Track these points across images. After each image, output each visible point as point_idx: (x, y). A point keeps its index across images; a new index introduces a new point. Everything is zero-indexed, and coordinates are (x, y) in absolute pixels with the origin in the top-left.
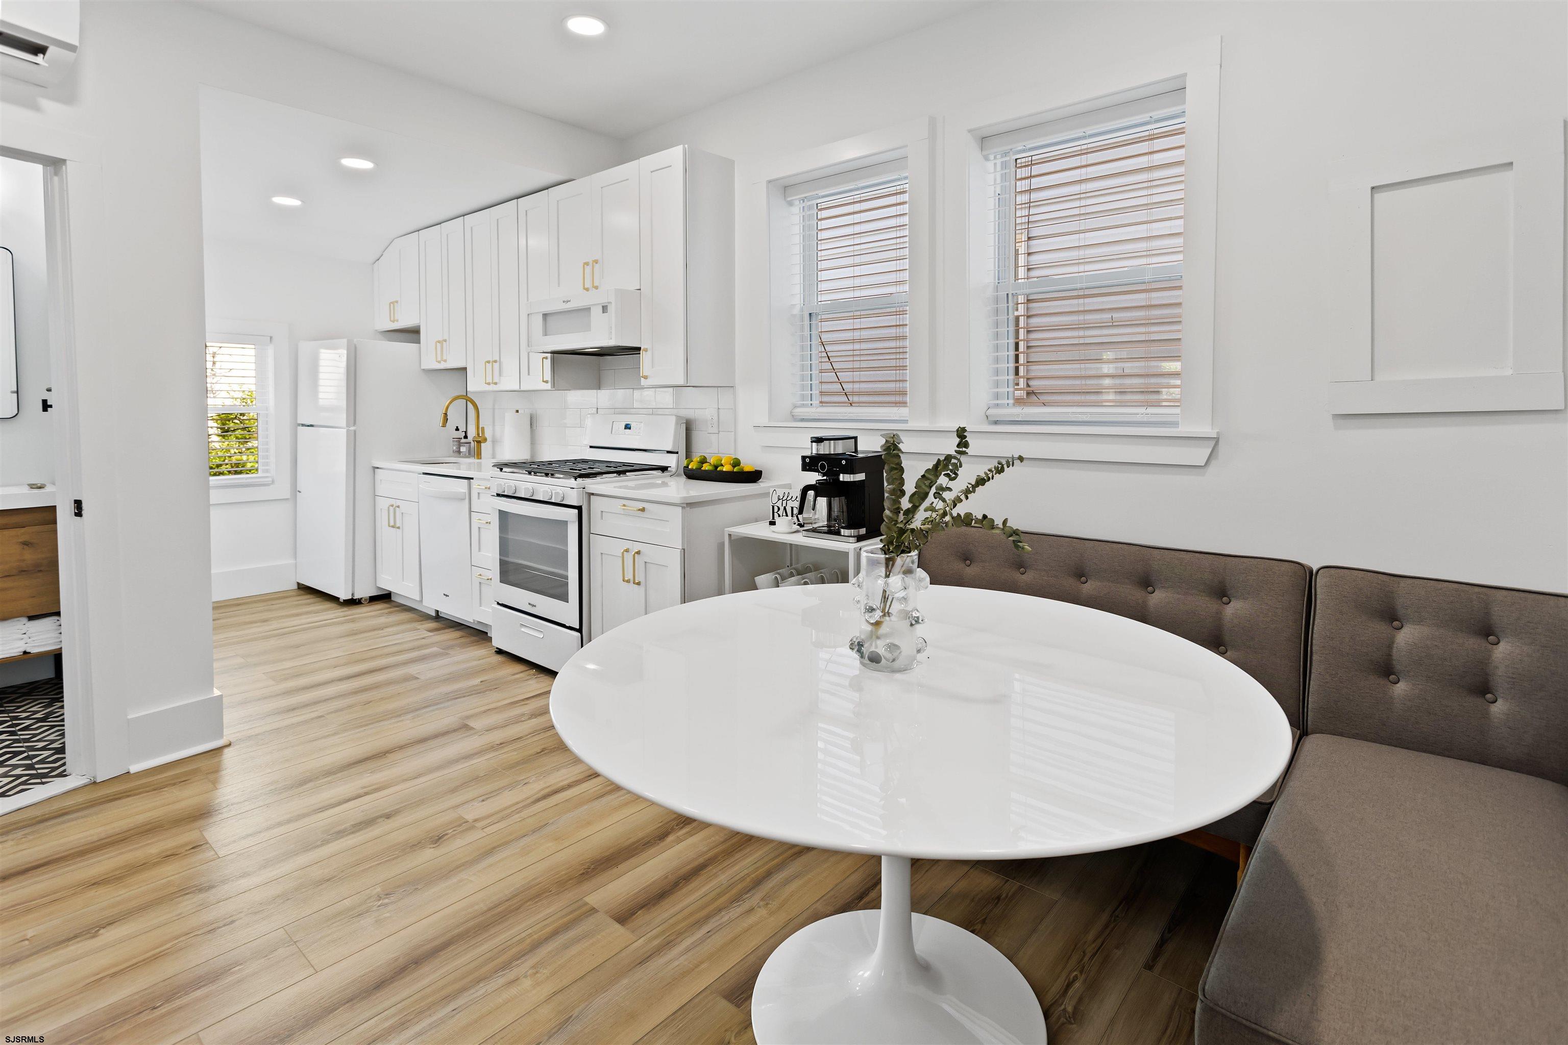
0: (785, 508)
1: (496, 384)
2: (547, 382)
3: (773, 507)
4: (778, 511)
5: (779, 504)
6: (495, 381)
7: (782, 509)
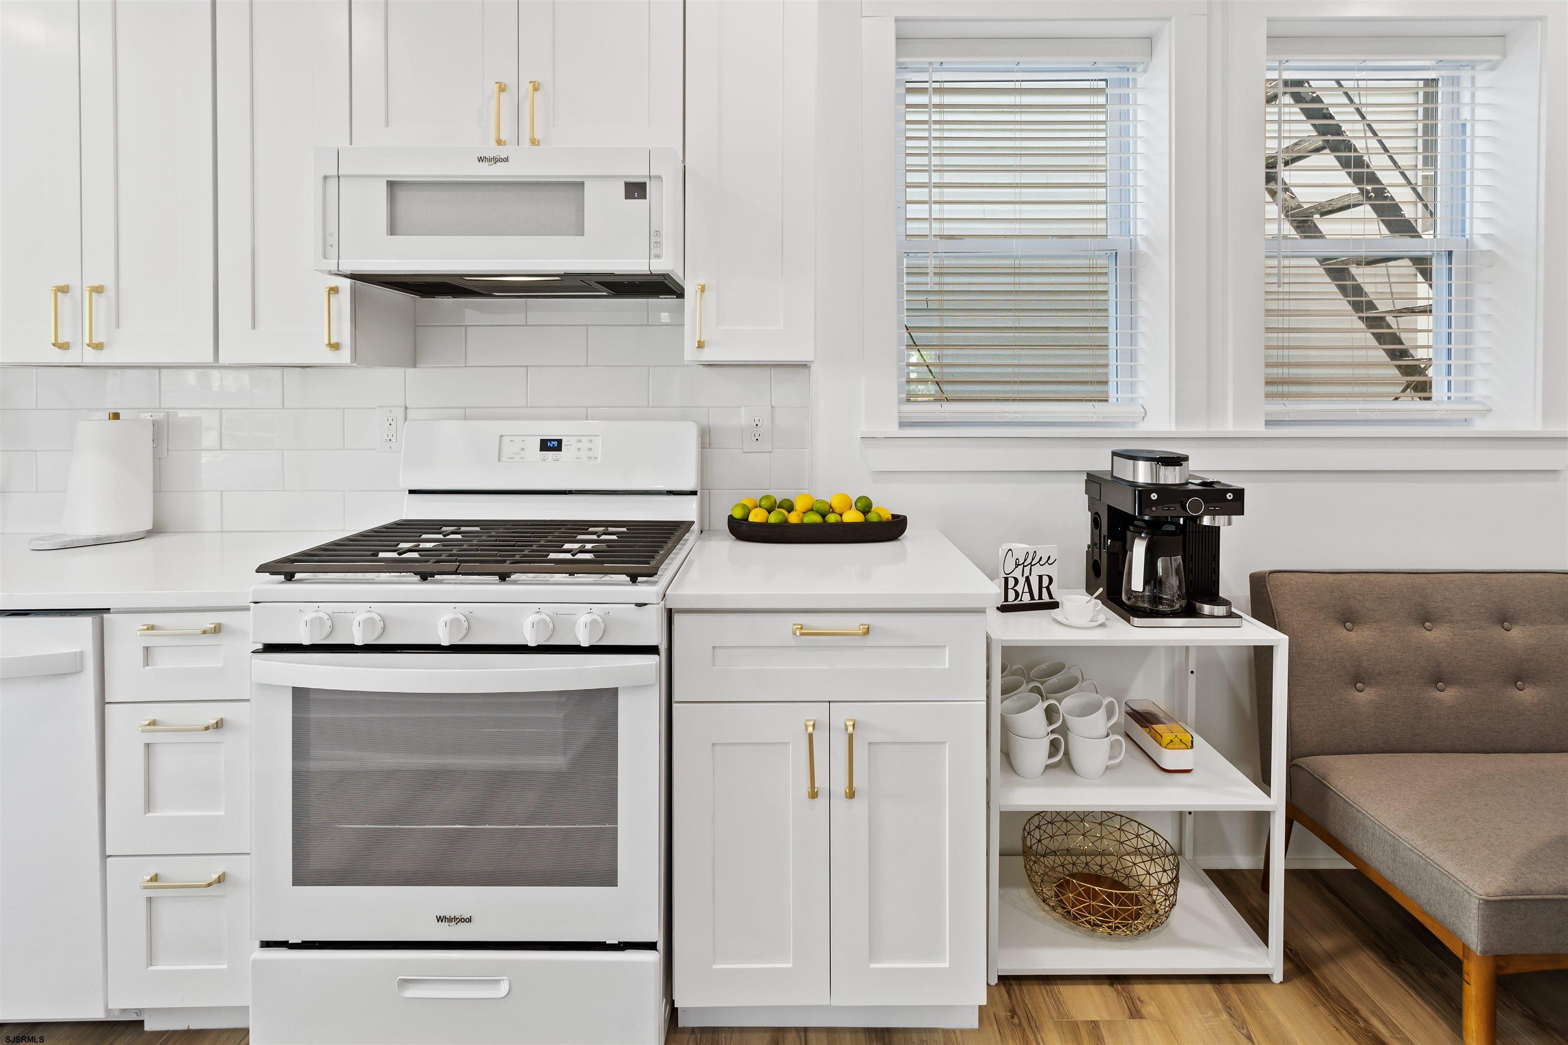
0: (1027, 579)
1: (99, 347)
2: (335, 347)
3: (1006, 580)
4: (1015, 586)
5: (1017, 573)
6: (95, 341)
7: (1022, 581)
